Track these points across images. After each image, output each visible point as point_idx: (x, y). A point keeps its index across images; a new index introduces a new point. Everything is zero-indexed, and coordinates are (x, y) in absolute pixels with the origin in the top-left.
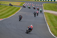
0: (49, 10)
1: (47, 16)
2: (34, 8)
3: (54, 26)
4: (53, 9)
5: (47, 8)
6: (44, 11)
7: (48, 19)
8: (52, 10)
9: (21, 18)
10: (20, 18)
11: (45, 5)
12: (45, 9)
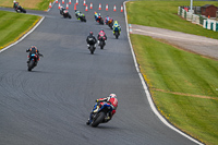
0: (149, 25)
1: (140, 48)
2: (99, 20)
3: (168, 87)
4: (165, 22)
5: (140, 18)
6: (130, 29)
7: (146, 60)
8: (162, 25)
9: (36, 59)
10: (31, 58)
11: (135, 6)
12: (134, 22)
